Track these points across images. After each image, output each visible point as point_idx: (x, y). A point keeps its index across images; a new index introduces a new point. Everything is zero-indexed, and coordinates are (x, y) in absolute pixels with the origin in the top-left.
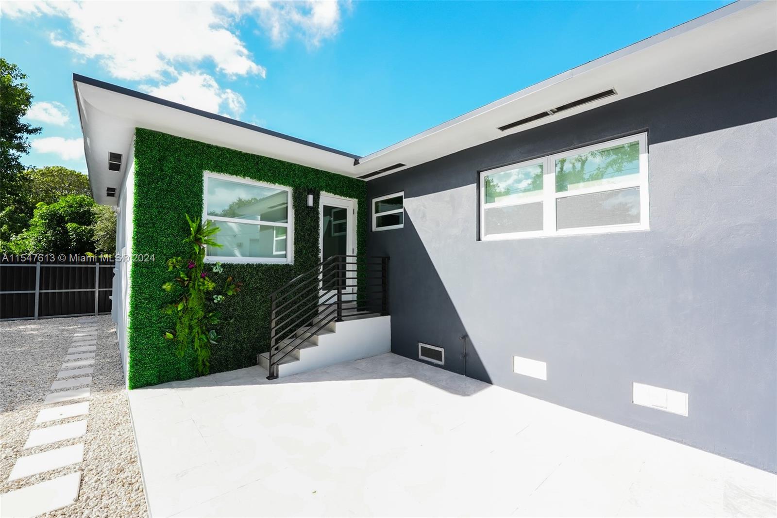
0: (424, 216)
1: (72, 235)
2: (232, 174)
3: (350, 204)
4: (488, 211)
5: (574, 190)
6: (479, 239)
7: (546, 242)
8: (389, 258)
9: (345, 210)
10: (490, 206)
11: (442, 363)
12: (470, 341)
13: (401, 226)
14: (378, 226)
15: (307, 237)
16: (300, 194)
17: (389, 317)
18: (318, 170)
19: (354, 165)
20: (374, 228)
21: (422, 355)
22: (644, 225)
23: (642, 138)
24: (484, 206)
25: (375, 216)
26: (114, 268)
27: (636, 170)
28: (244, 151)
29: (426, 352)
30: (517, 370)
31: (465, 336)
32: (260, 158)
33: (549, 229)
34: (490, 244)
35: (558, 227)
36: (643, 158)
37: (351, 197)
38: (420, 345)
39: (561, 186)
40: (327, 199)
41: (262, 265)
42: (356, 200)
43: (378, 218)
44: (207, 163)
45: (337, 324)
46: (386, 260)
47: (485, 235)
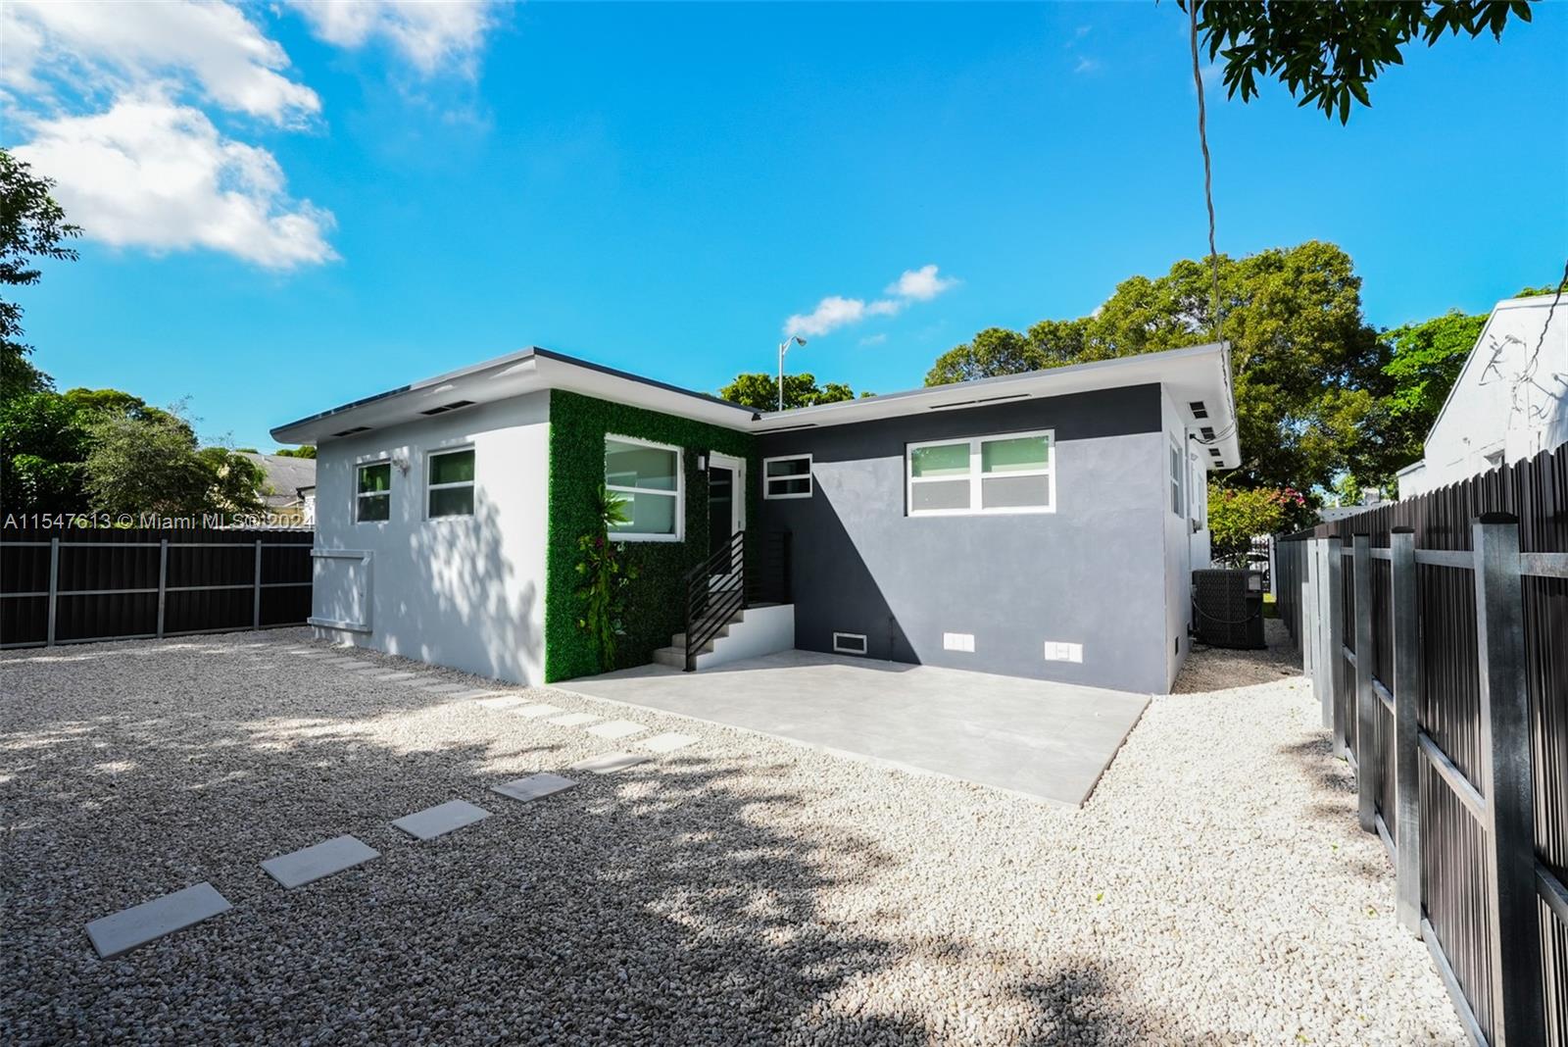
0: (840, 485)
1: (28, 480)
2: (629, 435)
3: (736, 465)
4: (915, 486)
5: (999, 472)
6: (906, 515)
7: (974, 520)
8: (791, 534)
9: (731, 471)
10: (917, 480)
11: (865, 652)
12: (897, 624)
13: (810, 495)
14: (771, 492)
15: (698, 507)
16: (692, 455)
17: (792, 606)
18: (708, 425)
19: (753, 420)
20: (766, 495)
21: (838, 646)
22: (1051, 508)
23: (1051, 433)
24: (911, 480)
25: (767, 480)
26: (312, 548)
27: (1045, 459)
28: (641, 407)
29: (842, 642)
30: (947, 646)
31: (892, 618)
32: (655, 414)
33: (976, 507)
34: (918, 520)
35: (985, 505)
36: (1052, 451)
37: (739, 456)
38: (836, 635)
39: (986, 468)
40: (718, 460)
41: (657, 543)
42: (744, 460)
43: (771, 483)
44: (610, 425)
45: (745, 611)
46: (788, 536)
47: (913, 509)
